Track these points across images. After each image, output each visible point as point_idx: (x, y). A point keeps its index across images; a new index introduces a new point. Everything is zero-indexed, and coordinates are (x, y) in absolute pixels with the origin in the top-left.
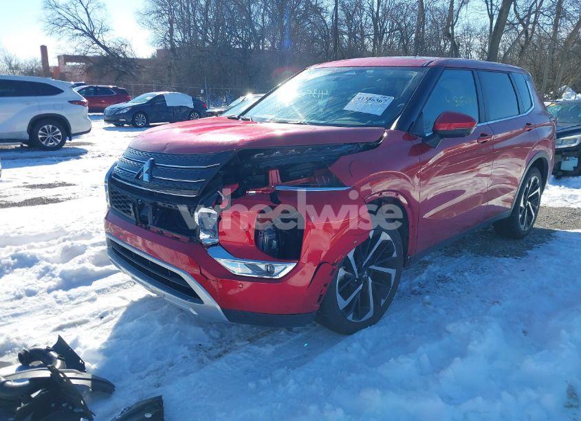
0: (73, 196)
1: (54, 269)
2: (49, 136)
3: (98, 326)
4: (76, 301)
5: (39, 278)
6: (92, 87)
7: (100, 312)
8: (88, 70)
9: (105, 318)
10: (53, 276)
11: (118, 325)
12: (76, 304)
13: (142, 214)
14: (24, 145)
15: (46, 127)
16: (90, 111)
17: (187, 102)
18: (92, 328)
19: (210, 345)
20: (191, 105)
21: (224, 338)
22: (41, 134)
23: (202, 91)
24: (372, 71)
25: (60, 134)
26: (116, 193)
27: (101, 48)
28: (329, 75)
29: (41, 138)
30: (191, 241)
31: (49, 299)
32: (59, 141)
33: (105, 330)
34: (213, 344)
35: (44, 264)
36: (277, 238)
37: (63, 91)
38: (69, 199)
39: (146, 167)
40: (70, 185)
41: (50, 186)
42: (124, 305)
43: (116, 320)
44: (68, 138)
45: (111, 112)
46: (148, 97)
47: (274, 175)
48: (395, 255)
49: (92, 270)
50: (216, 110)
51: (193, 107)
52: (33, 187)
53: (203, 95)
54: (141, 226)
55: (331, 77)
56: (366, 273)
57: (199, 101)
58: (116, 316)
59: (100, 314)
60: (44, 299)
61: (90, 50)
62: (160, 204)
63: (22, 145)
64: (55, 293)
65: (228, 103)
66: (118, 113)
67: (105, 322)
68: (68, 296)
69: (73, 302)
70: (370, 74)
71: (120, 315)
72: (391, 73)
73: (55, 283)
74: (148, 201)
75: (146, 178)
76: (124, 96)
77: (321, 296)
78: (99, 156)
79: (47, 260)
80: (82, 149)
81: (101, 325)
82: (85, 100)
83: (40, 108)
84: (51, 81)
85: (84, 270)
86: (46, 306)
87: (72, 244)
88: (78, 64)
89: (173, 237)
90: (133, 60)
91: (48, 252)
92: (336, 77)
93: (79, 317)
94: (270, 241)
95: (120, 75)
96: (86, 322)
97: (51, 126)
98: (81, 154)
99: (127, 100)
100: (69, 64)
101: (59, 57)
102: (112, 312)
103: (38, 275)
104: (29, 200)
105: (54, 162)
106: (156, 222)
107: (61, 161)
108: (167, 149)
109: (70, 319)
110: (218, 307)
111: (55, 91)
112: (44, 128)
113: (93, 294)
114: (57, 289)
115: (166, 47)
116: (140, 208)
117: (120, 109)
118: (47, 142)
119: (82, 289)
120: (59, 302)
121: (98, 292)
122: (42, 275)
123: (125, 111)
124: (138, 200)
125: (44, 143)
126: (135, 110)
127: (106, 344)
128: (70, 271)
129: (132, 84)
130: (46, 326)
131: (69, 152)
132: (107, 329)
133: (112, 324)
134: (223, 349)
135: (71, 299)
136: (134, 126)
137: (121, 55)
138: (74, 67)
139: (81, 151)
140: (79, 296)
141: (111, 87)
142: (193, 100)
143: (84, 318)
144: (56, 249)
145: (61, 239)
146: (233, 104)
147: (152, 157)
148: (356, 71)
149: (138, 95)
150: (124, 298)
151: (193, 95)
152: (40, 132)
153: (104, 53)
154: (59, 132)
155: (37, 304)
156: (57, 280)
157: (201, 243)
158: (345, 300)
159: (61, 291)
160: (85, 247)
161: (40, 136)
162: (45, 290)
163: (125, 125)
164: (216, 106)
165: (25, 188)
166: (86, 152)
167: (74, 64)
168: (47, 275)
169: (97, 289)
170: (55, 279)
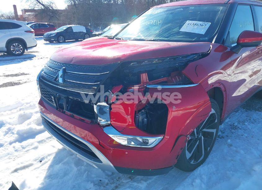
0: (28, 80)
1: (14, 129)
2: (16, 49)
3: (38, 168)
4: (26, 149)
5: (5, 135)
6: (37, 24)
7: (39, 158)
8: (36, 16)
9: (43, 162)
10: (13, 133)
11: (51, 166)
12: (26, 151)
13: (60, 103)
14: (5, 54)
15: (14, 44)
16: (35, 36)
17: (83, 29)
18: (35, 169)
19: (107, 181)
20: (85, 31)
21: (114, 175)
22: (12, 48)
23: (90, 24)
24: (193, 8)
25: (22, 47)
26: (44, 89)
27: (41, 5)
28: (166, 11)
29: (12, 50)
30: (92, 122)
31: (10, 149)
32: (22, 51)
33: (42, 170)
34: (108, 181)
35: (8, 126)
36: (147, 117)
37: (22, 26)
38: (26, 82)
39: (60, 73)
40: (26, 74)
41: (16, 75)
42: (54, 152)
43: (49, 163)
44: (26, 49)
45: (47, 36)
46: (64, 28)
47: (144, 77)
48: (216, 121)
49: (35, 129)
50: (97, 33)
51: (86, 32)
52: (8, 76)
53: (90, 26)
54: (60, 111)
55: (167, 12)
56: (201, 134)
57: (88, 29)
58: (49, 160)
59: (40, 159)
60: (8, 149)
61: (36, 6)
62: (71, 97)
63: (4, 54)
64: (14, 144)
65: (102, 29)
66: (50, 36)
67: (42, 165)
68: (22, 146)
69: (24, 150)
70: (192, 10)
71: (52, 159)
72: (206, 8)
73: (14, 138)
74: (63, 96)
75: (61, 80)
76: (53, 28)
77: (178, 155)
78: (42, 58)
79: (9, 124)
80: (33, 55)
81: (40, 166)
82: (33, 30)
83: (11, 35)
84: (15, 21)
85: (31, 129)
86: (8, 154)
87: (24, 112)
88: (31, 13)
89: (80, 119)
90: (56, 10)
91: (10, 118)
92: (170, 12)
93: (27, 162)
94: (143, 120)
95: (51, 18)
96: (31, 165)
97: (17, 44)
98: (33, 57)
99: (55, 30)
100: (27, 13)
101: (22, 10)
102: (47, 157)
103: (4, 133)
104: (5, 84)
105: (19, 62)
106: (69, 108)
107: (22, 61)
108: (73, 61)
109: (22, 163)
110: (112, 165)
111: (18, 26)
112: (14, 45)
113: (36, 144)
114: (15, 142)
115: (72, 4)
116: (58, 100)
117: (51, 34)
118: (15, 52)
119: (30, 141)
120: (16, 151)
121: (39, 142)
122: (7, 133)
123: (54, 35)
124: (56, 94)
125: (14, 52)
126: (59, 34)
127: (42, 184)
128: (22, 130)
129: (56, 22)
130: (7, 169)
131: (27, 56)
132: (44, 170)
133: (47, 166)
134: (115, 185)
135: (24, 148)
136: (59, 42)
137: (50, 8)
138: (29, 15)
139: (33, 56)
140: (28, 146)
141: (46, 23)
142: (86, 28)
143: (30, 162)
144: (15, 116)
145: (18, 109)
146: (105, 30)
147: (64, 66)
148: (183, 8)
149: (60, 27)
150: (54, 147)
151: (86, 26)
152: (12, 47)
153: (43, 7)
154: (21, 47)
155: (4, 152)
156: (15, 136)
157: (99, 124)
158: (190, 153)
159: (17, 143)
160: (32, 114)
161: (12, 49)
162: (8, 142)
163: (54, 42)
164: (96, 31)
165: (3, 77)
166: (35, 56)
167: (29, 13)
168: (9, 133)
169: (38, 141)
170: (14, 135)
